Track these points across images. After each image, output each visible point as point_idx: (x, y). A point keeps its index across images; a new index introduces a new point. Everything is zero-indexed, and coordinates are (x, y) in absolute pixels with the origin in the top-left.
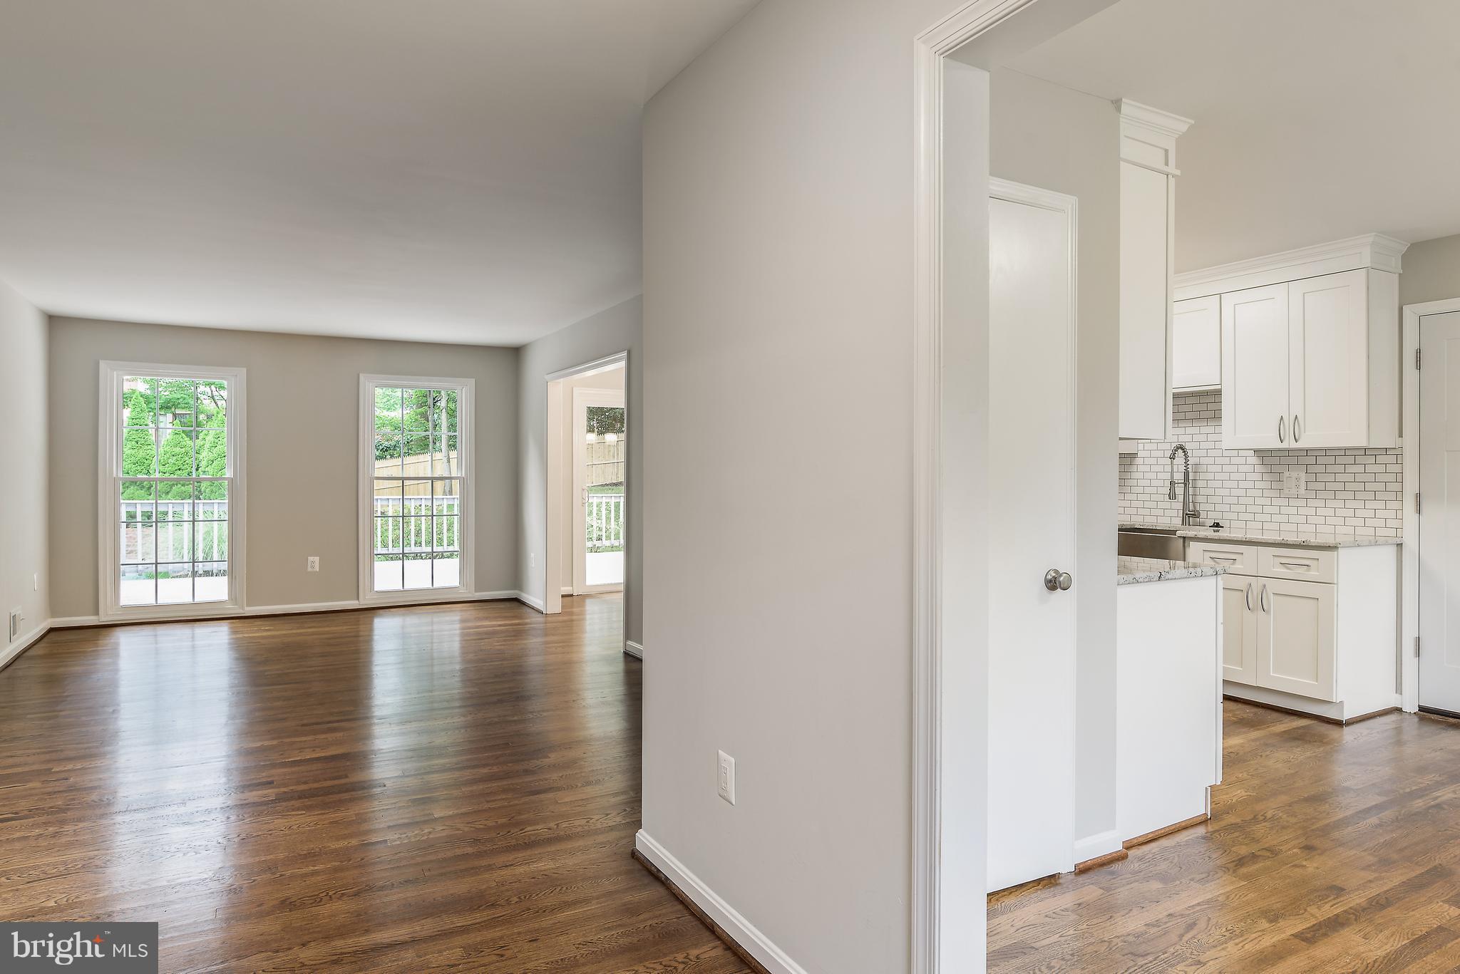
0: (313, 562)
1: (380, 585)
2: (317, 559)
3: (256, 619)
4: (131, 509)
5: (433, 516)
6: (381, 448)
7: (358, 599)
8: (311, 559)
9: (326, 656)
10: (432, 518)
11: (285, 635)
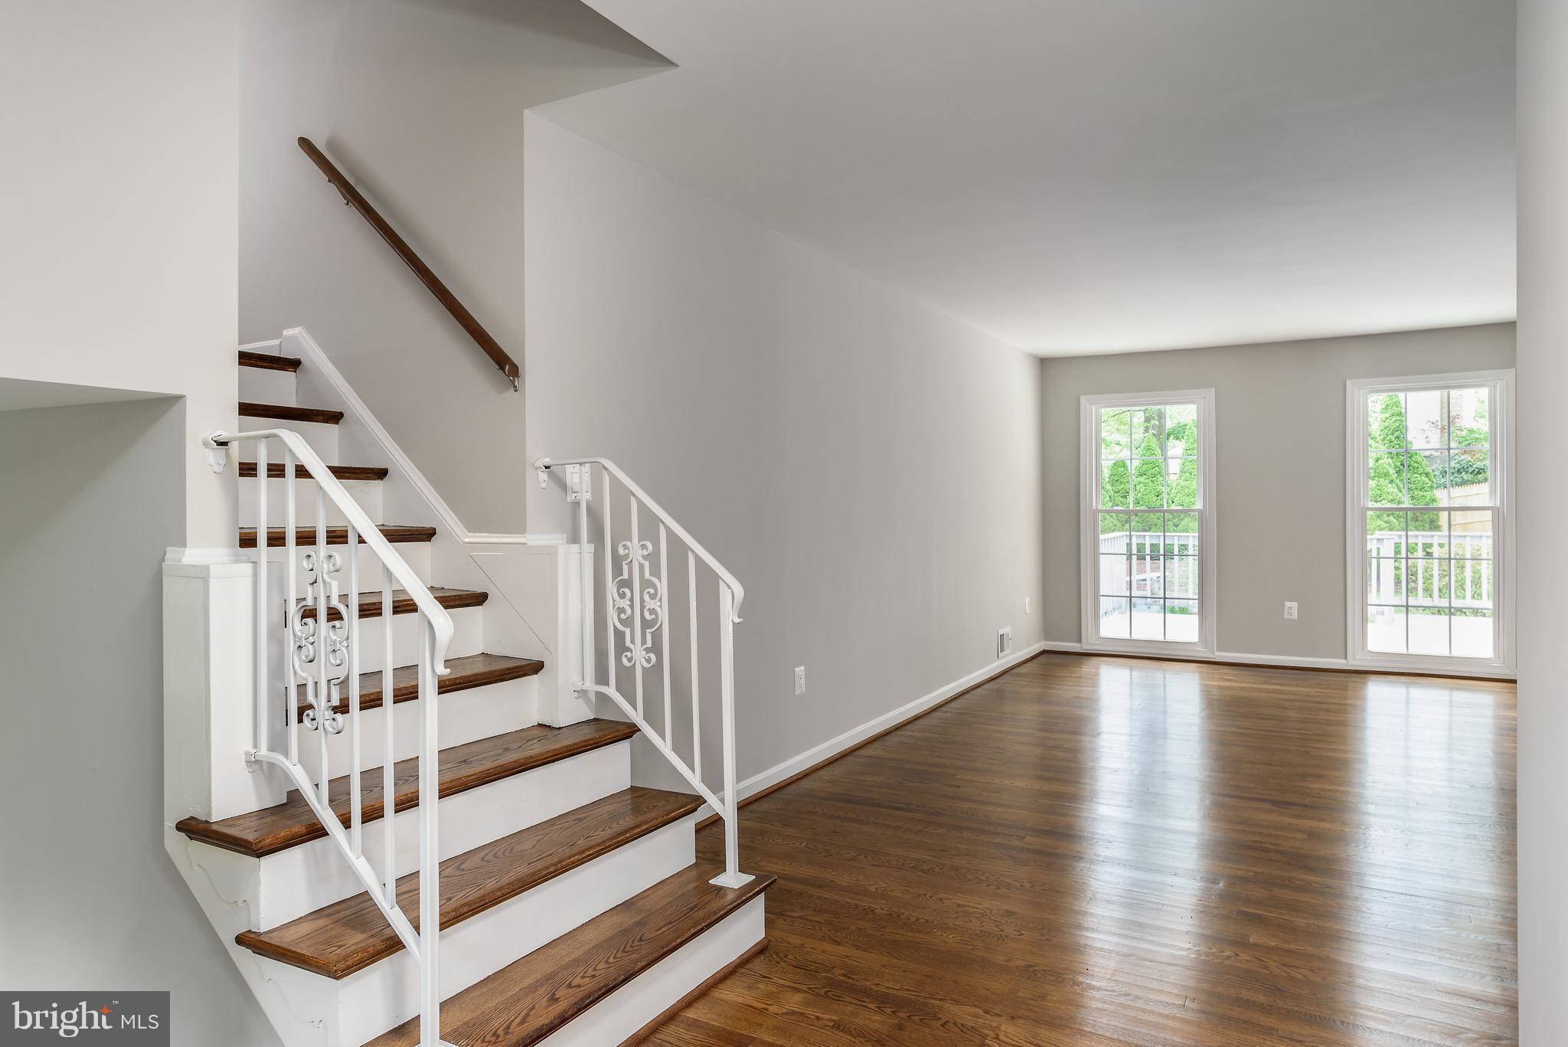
0: (1291, 608)
1: (1373, 645)
2: (1295, 605)
3: (1224, 667)
4: (1141, 541)
5: (1450, 559)
6: (1471, 470)
7: (1346, 658)
8: (1288, 604)
9: (1267, 719)
10: (1450, 562)
11: (1241, 689)
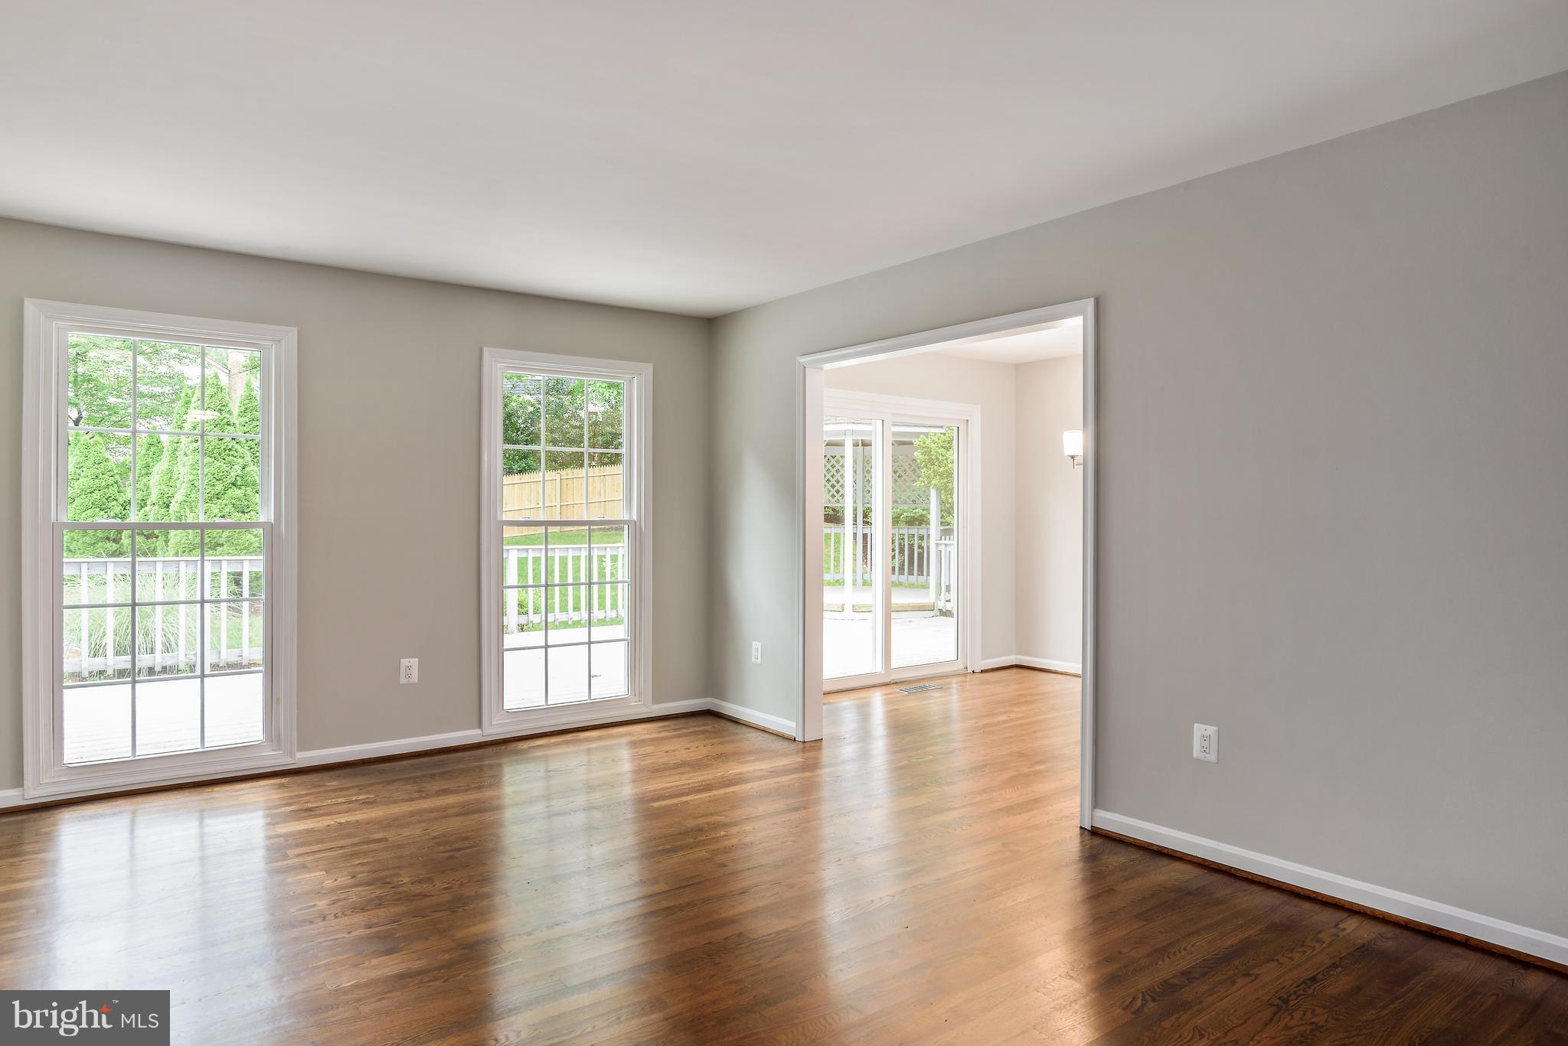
0: (409, 668)
1: (511, 701)
2: (414, 662)
7: (480, 726)
8: (405, 662)
